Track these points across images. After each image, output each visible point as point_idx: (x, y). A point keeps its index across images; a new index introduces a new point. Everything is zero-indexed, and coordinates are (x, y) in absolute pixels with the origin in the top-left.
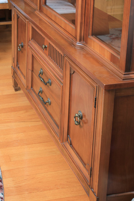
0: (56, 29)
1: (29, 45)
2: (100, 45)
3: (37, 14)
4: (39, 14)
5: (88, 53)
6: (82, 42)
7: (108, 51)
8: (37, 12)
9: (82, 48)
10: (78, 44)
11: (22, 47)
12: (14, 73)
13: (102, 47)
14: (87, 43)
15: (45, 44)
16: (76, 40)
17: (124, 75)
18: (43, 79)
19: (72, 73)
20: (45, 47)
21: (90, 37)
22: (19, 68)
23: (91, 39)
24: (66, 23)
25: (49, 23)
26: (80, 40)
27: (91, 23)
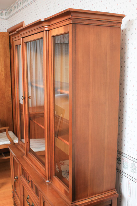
0: (35, 170)
1: (20, 179)
2: (59, 183)
3: (24, 158)
4: (25, 158)
5: (53, 188)
6: (50, 180)
7: (63, 188)
8: (25, 157)
9: (49, 184)
10: (47, 182)
11: (17, 178)
12: (14, 196)
13: (60, 184)
14: (52, 180)
15: (29, 180)
16: (46, 179)
17: (72, 204)
18: (29, 203)
19: (44, 201)
20: (29, 182)
21: (54, 177)
22: (16, 192)
23: (54, 179)
24: (41, 167)
25: (31, 165)
26: (49, 179)
27: (54, 168)
